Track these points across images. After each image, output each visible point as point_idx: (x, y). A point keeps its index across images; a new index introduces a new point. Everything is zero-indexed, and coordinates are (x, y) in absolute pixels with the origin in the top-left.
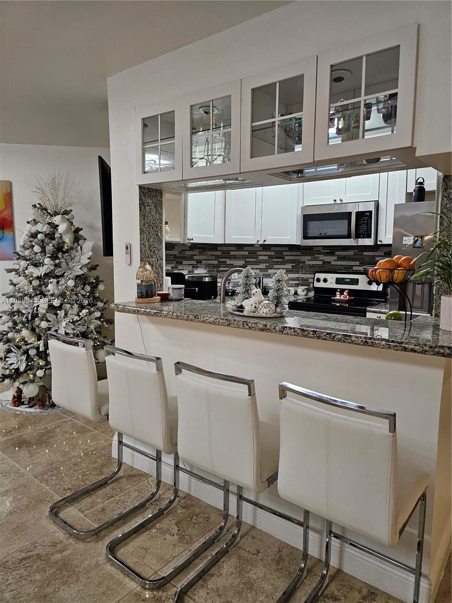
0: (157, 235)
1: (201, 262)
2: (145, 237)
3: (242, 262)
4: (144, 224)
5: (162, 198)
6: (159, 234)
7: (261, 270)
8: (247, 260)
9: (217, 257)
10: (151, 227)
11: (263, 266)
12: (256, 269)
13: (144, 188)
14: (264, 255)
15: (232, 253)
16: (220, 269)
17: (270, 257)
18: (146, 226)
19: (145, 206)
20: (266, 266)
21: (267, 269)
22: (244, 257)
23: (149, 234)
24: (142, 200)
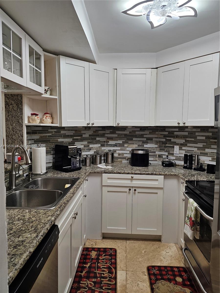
0: (19, 122)
1: (152, 139)
2: (9, 123)
3: (182, 141)
4: (8, 116)
5: (22, 99)
6: (20, 121)
7: (199, 148)
8: (187, 139)
9: (165, 136)
10: (13, 117)
11: (200, 145)
12: (194, 147)
13: (8, 95)
14: (202, 136)
15: (175, 133)
16: (167, 145)
17: (208, 137)
18: (10, 117)
19: (9, 105)
20: (203, 145)
21: (204, 148)
22: (184, 137)
23: (12, 121)
24: (7, 102)
